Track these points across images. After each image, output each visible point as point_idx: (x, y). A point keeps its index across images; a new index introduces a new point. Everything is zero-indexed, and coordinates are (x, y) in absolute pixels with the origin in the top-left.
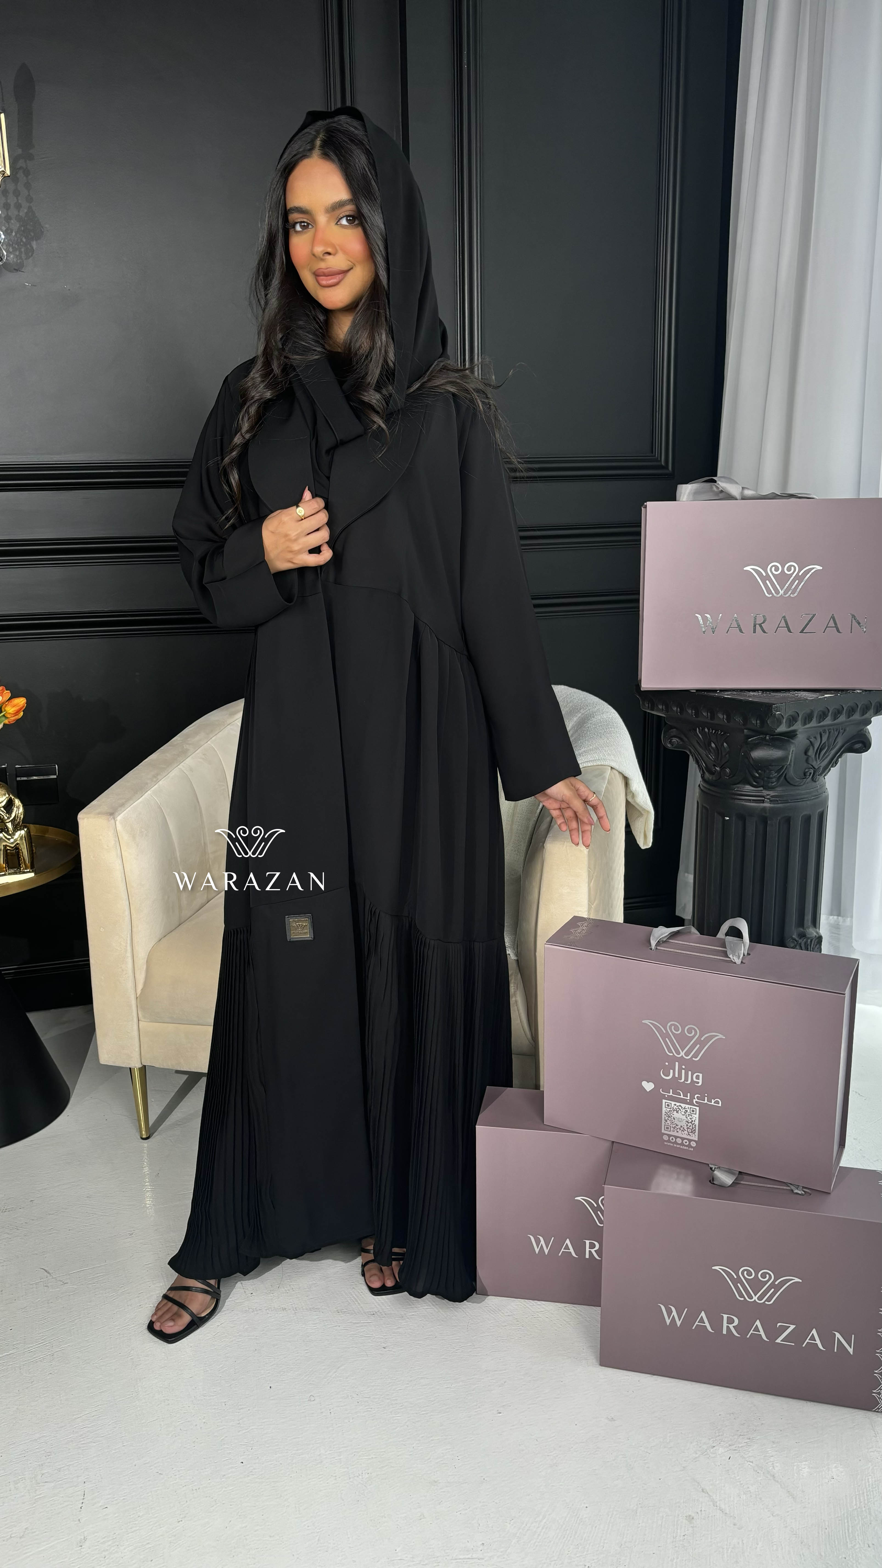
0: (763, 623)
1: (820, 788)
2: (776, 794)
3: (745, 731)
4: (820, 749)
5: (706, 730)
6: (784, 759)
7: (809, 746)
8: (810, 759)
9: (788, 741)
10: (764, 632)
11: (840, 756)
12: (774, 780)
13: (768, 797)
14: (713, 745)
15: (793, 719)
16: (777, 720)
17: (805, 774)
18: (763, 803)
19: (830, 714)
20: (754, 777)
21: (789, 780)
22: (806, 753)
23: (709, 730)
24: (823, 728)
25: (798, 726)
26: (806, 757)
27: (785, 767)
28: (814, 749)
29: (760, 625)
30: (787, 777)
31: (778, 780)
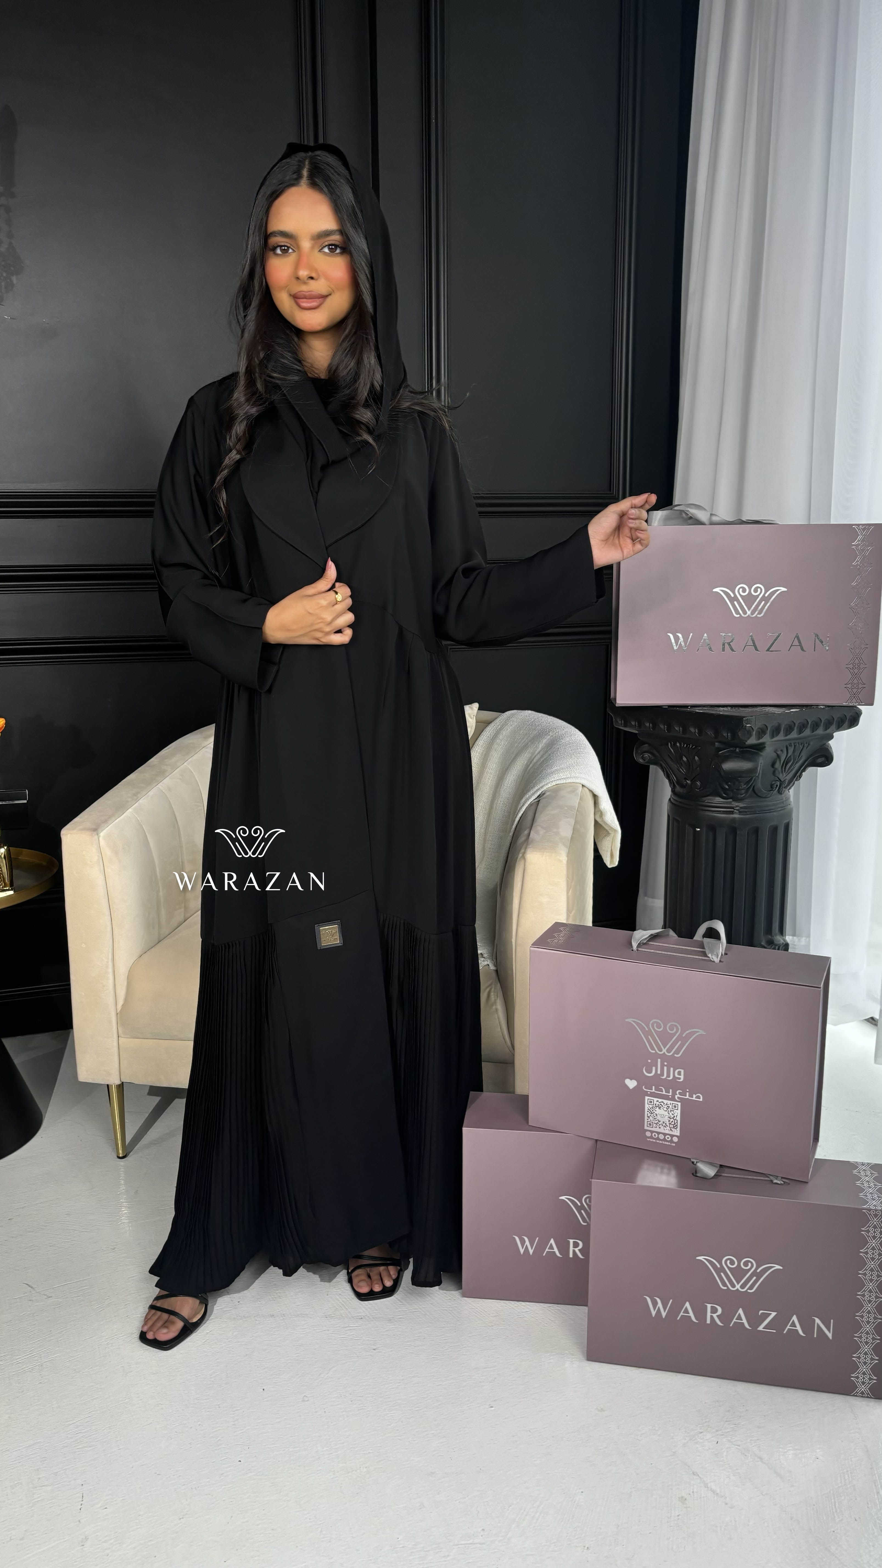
0: (732, 641)
1: (786, 801)
2: (745, 805)
3: (716, 744)
4: (786, 762)
5: (678, 744)
6: (753, 771)
7: (776, 760)
8: (777, 772)
9: (757, 753)
10: (732, 650)
11: (804, 770)
12: (743, 792)
13: (737, 808)
14: (685, 759)
15: (762, 732)
16: (748, 733)
17: (772, 786)
18: (733, 814)
19: (796, 728)
20: (724, 789)
21: (757, 792)
22: (773, 765)
23: (680, 744)
24: (789, 742)
25: (766, 739)
26: (772, 769)
27: (754, 779)
28: (780, 761)
29: (729, 644)
30: (755, 788)
31: (747, 792)
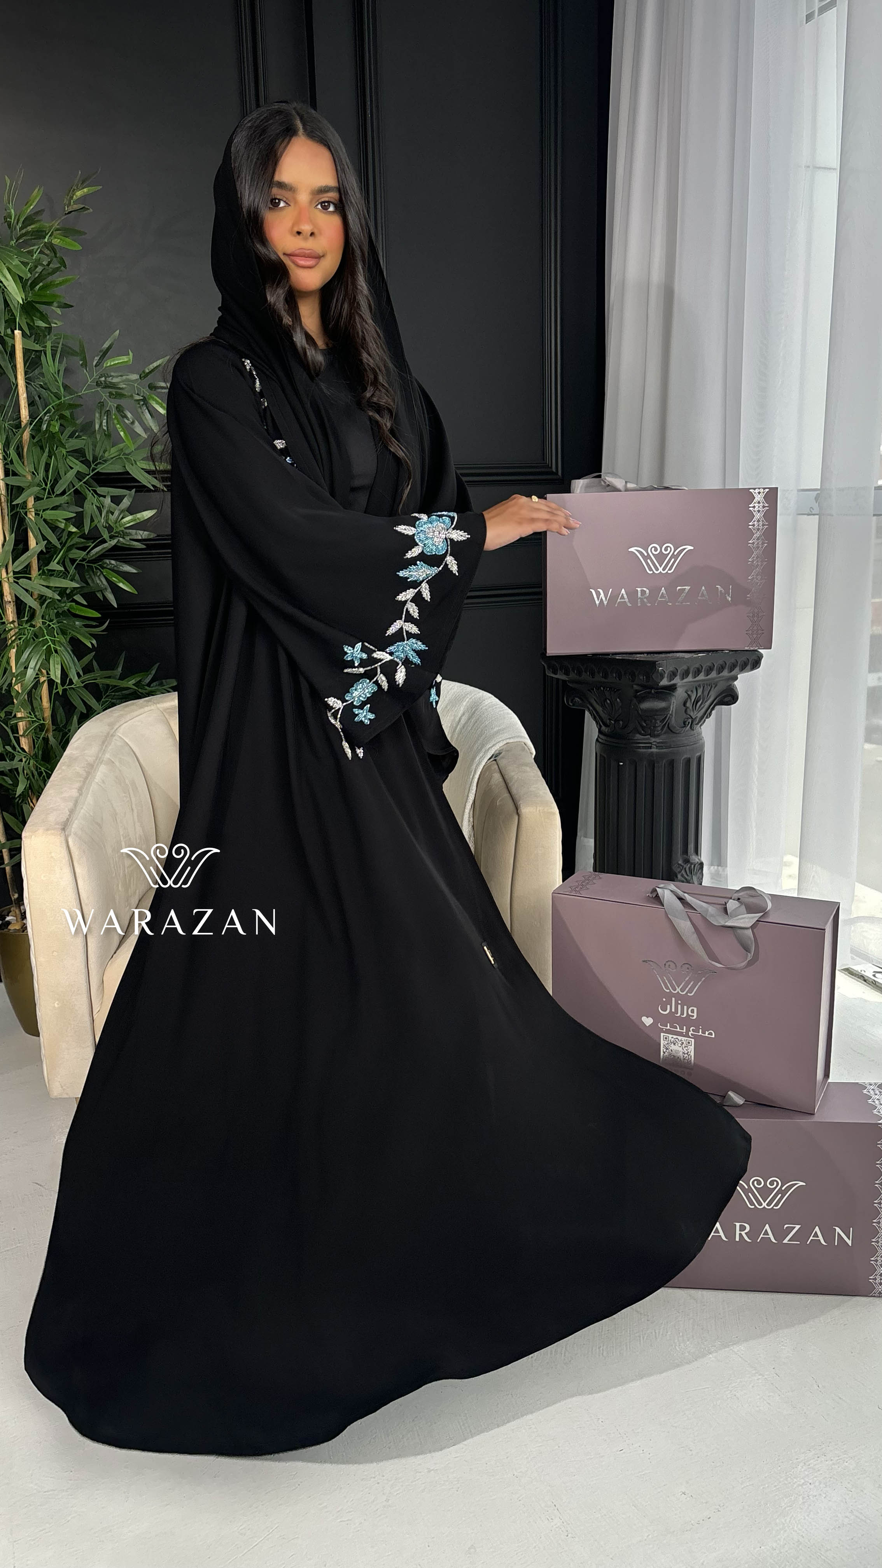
1: (698, 736)
2: (661, 741)
3: (635, 686)
4: (697, 702)
6: (666, 709)
7: (687, 699)
8: (688, 710)
9: (670, 694)
10: (646, 604)
11: (713, 709)
12: (659, 728)
13: (654, 743)
14: (608, 702)
15: (673, 675)
16: (661, 675)
17: (684, 723)
18: (652, 748)
19: (703, 670)
20: (642, 727)
21: (671, 728)
22: (685, 704)
23: (604, 687)
24: (699, 683)
25: (677, 680)
26: (684, 708)
27: (668, 717)
30: (670, 725)
31: (662, 729)
